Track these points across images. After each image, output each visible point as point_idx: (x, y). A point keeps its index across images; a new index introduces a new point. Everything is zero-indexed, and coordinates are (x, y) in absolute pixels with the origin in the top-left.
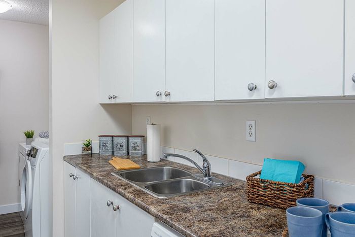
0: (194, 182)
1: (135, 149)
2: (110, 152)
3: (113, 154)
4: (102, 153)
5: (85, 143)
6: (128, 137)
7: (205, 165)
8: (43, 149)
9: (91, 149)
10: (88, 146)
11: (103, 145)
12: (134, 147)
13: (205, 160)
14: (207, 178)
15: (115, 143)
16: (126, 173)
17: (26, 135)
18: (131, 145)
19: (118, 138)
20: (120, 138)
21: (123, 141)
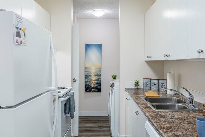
0: (183, 106)
1: (163, 87)
2: (149, 88)
3: (151, 89)
4: (145, 88)
5: (136, 82)
6: (159, 80)
7: (190, 97)
8: (116, 84)
9: (139, 85)
10: (137, 84)
11: (145, 84)
12: (162, 86)
13: (190, 94)
14: (191, 105)
15: (152, 83)
16: (149, 98)
17: (113, 77)
18: (161, 84)
19: (153, 80)
20: (155, 80)
21: (156, 82)
